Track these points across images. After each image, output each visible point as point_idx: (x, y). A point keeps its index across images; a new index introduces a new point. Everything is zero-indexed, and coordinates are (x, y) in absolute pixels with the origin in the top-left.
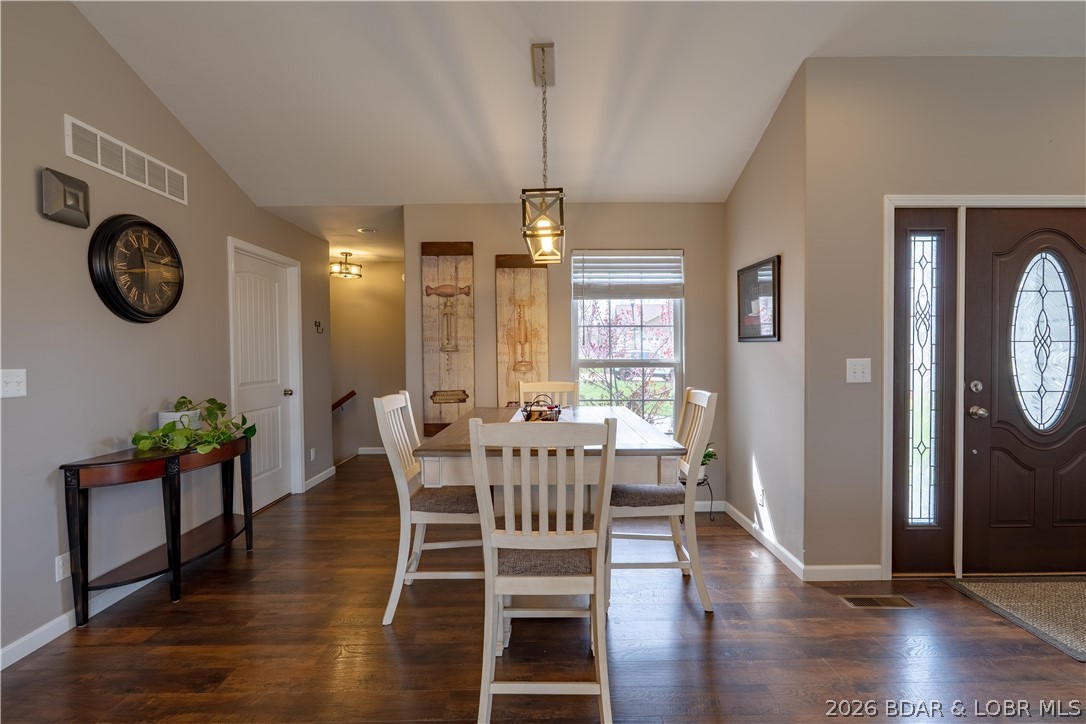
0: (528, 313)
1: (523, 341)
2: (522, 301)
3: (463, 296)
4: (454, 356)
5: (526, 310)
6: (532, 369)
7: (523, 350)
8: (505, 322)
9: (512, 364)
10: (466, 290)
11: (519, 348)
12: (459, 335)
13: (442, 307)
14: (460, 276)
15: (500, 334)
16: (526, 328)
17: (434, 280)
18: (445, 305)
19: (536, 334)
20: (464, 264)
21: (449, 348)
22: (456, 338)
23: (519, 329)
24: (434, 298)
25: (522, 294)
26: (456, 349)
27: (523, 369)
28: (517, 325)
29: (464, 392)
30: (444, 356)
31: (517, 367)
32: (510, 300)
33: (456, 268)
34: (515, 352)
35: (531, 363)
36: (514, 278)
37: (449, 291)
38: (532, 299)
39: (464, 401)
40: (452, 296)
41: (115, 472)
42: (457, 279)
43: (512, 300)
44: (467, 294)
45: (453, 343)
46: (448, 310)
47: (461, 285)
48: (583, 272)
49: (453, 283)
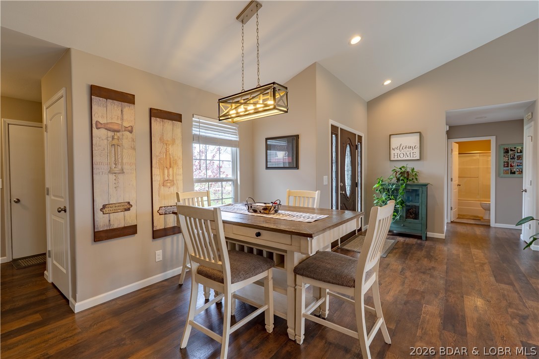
0: (171, 149)
1: (168, 166)
2: (168, 141)
3: (128, 133)
4: (121, 176)
5: (170, 146)
6: (174, 184)
7: (168, 172)
8: (158, 154)
9: (162, 182)
10: (130, 128)
11: (166, 171)
12: (125, 161)
13: (110, 139)
14: (125, 117)
15: (154, 162)
16: (170, 159)
17: (102, 117)
18: (113, 138)
19: (176, 163)
20: (128, 109)
21: (116, 170)
22: (122, 163)
23: (166, 159)
24: (103, 131)
25: (168, 136)
26: (122, 172)
27: (169, 185)
28: (165, 157)
29: (129, 203)
30: (112, 177)
31: (165, 184)
32: (160, 140)
33: (122, 111)
34: (164, 174)
35: (173, 181)
36: (163, 126)
37: (116, 127)
38: (174, 141)
39: (129, 209)
40: (118, 131)
42: (122, 119)
43: (162, 140)
44: (131, 132)
45: (120, 167)
46: (115, 142)
47: (126, 124)
48: (199, 128)
49: (119, 122)
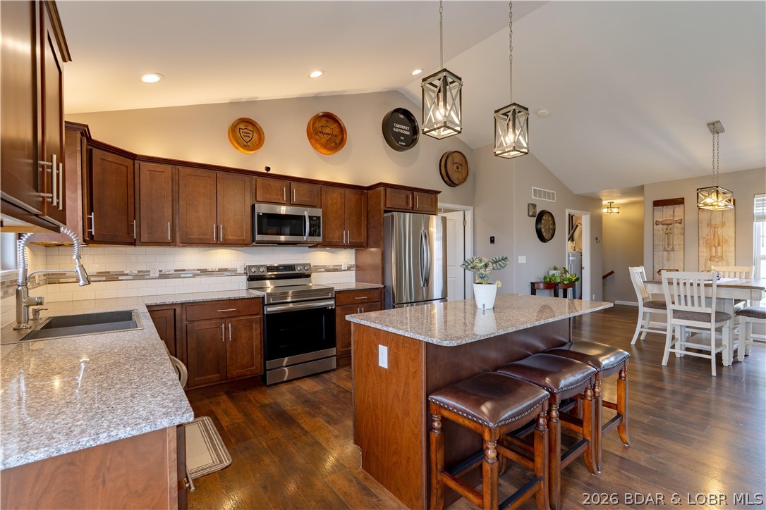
0: (720, 231)
1: (716, 245)
2: (716, 225)
3: (678, 224)
4: (672, 253)
5: (719, 229)
6: (723, 259)
7: (716, 250)
8: (705, 236)
9: (709, 257)
10: (679, 221)
11: (714, 249)
12: (675, 243)
13: (665, 230)
14: (676, 214)
15: (701, 242)
16: (719, 239)
17: (660, 217)
18: (667, 229)
19: (726, 242)
20: (679, 210)
21: (669, 249)
22: (673, 244)
23: (714, 239)
24: (660, 226)
25: (716, 221)
26: (673, 250)
27: (716, 260)
28: (712, 237)
30: (666, 253)
31: (712, 259)
32: (708, 225)
33: (674, 211)
34: (711, 251)
35: (722, 257)
37: (669, 222)
38: (724, 224)
40: (671, 224)
42: (674, 216)
43: (709, 224)
44: (680, 223)
45: (671, 247)
46: (668, 231)
47: (676, 219)
48: (763, 206)
49: (672, 218)
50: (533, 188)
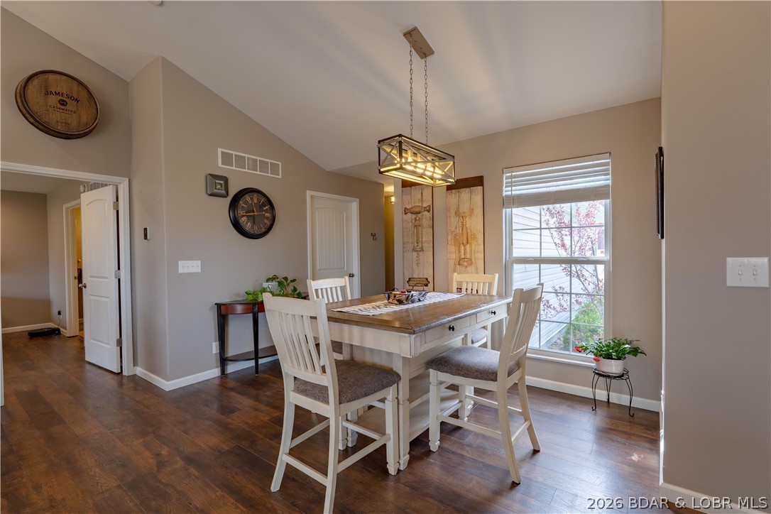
0: (468, 221)
1: (465, 243)
2: (464, 213)
3: (427, 213)
4: (421, 254)
5: (467, 219)
6: (472, 263)
7: (465, 249)
8: (453, 229)
9: (457, 260)
10: (428, 208)
11: (462, 248)
12: (424, 239)
13: (414, 221)
14: (424, 198)
15: (450, 238)
16: (467, 234)
17: (409, 203)
18: (416, 220)
19: (474, 237)
20: (427, 190)
21: (418, 248)
22: (422, 242)
23: (462, 234)
24: (409, 215)
25: (465, 208)
26: (422, 250)
27: (465, 264)
28: (461, 231)
29: (427, 279)
30: (415, 254)
31: (461, 262)
32: (456, 213)
33: (422, 193)
34: (459, 252)
35: (471, 260)
36: (459, 197)
37: (417, 210)
38: (472, 211)
39: (427, 285)
40: (419, 213)
41: (239, 308)
42: (422, 201)
43: (457, 213)
44: (429, 211)
45: (420, 245)
46: (417, 223)
47: (425, 205)
48: (511, 186)
49: (420, 204)
50: (220, 150)
